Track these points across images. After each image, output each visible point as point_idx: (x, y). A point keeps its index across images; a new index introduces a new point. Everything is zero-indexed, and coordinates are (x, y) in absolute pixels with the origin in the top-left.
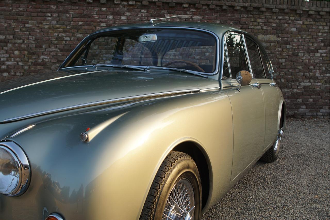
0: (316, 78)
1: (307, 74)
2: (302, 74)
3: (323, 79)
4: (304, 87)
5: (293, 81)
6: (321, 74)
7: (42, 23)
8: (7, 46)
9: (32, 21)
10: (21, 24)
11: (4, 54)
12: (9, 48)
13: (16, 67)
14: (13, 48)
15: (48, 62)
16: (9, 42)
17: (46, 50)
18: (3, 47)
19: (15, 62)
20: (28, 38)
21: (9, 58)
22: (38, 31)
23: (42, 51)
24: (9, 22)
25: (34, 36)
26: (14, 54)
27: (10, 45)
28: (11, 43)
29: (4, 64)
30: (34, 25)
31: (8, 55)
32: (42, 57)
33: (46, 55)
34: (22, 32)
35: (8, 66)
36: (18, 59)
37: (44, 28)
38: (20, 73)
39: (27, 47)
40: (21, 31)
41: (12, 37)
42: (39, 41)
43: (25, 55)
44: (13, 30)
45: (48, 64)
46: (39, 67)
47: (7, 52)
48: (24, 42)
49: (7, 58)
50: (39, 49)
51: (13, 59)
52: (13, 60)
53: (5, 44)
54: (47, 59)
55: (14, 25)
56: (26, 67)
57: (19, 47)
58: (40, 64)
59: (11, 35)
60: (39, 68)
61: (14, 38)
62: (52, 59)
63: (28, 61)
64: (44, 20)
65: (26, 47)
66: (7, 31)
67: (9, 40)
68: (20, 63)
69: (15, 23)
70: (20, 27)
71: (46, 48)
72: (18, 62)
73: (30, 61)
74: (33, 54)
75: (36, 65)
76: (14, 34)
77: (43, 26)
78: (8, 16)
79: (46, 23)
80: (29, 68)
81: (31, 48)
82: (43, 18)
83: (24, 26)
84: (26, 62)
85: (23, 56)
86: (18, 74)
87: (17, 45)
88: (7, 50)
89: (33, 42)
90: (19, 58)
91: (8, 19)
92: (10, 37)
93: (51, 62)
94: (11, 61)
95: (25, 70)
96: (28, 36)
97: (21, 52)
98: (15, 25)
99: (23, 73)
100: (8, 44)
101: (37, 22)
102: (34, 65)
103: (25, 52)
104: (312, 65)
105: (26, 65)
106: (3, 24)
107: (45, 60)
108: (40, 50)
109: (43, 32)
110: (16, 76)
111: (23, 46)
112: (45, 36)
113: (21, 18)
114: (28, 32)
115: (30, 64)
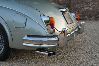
0: (90, 7)
1: (87, 5)
2: (86, 5)
3: (92, 7)
4: (86, 10)
5: (82, 8)
6: (92, 5)
104: (89, 3)
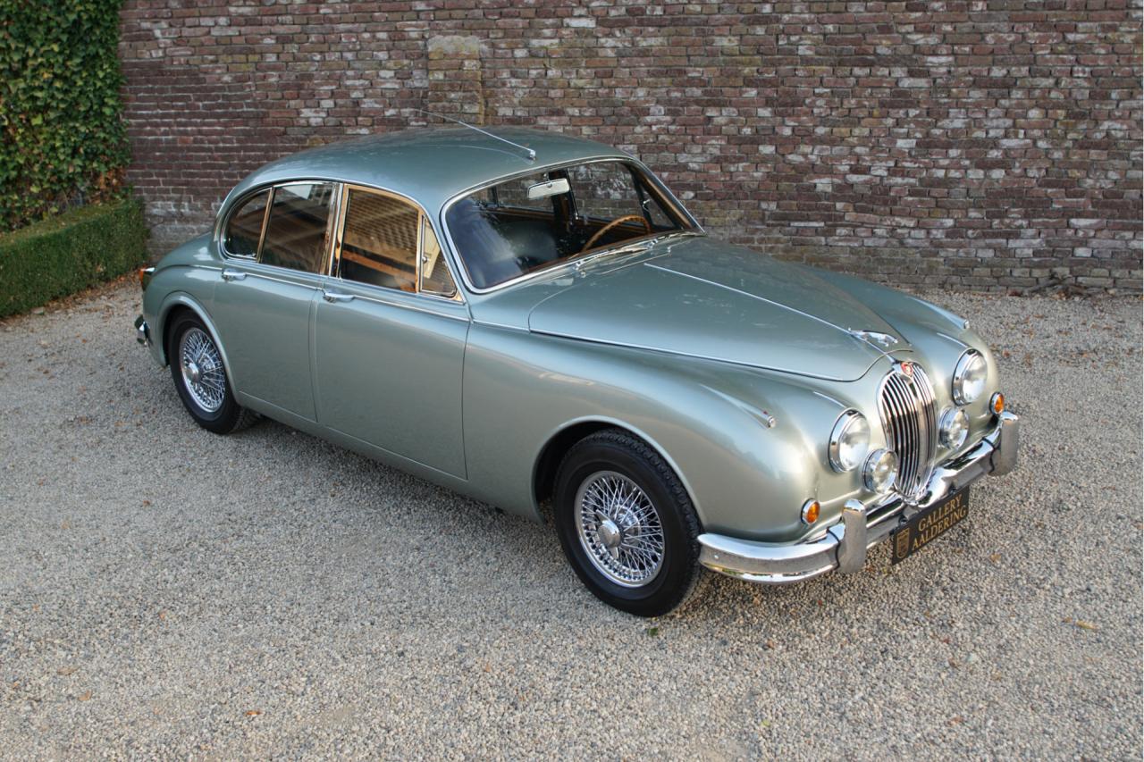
7: (1114, 28)
8: (1009, 96)
9: (1089, 24)
10: (1055, 34)
11: (998, 118)
12: (1014, 102)
13: (1030, 153)
14: (1026, 102)
15: (1123, 138)
16: (1015, 83)
17: (1121, 105)
18: (997, 100)
19: (1028, 141)
20: (1071, 72)
21: (1012, 130)
22: (1103, 51)
23: (1109, 107)
24: (1021, 31)
25: (1088, 66)
26: (1025, 117)
27: (1017, 94)
28: (1020, 88)
29: (996, 146)
30: (1093, 35)
31: (1009, 122)
32: (1106, 125)
33: (1116, 119)
34: (1054, 56)
35: (1007, 152)
36: (1037, 133)
37: (1123, 42)
38: (1039, 169)
39: (1065, 98)
40: (1053, 52)
41: (1025, 70)
42: (1101, 79)
43: (1056, 120)
44: (1031, 50)
45: (1121, 144)
46: (1094, 154)
47: (1007, 114)
48: (1057, 83)
49: (1006, 129)
50: (1101, 104)
51: (1022, 131)
52: (1021, 136)
53: (1005, 91)
54: (1121, 130)
55: (1033, 36)
56: (1057, 155)
57: (1044, 98)
58: (1097, 145)
59: (1024, 65)
60: (1095, 157)
61: (1032, 73)
62: (1134, 129)
63: (1064, 138)
64: (1122, 20)
65: (1062, 97)
66: (1014, 53)
67: (1016, 79)
68: (1042, 144)
69: (1038, 31)
70: (1050, 41)
71: (1119, 101)
72: (1035, 142)
73: (1071, 135)
74: (1081, 116)
75: (1087, 148)
76: (1032, 62)
77: (1119, 36)
78: (1021, 13)
79: (1128, 29)
80: (1067, 155)
81: (1076, 101)
82: (1120, 14)
83: (1064, 38)
84: (1057, 141)
85: (1052, 122)
86: (1032, 173)
87: (1037, 93)
88: (1007, 109)
89: (1086, 84)
90: (1041, 129)
91: (1020, 22)
92: (1020, 70)
93: (1130, 139)
94: (1017, 137)
95: (1053, 163)
96: (1073, 66)
97: (1047, 113)
98: (1039, 36)
99: (1047, 170)
100: (1014, 91)
101: (1103, 26)
102: (1081, 147)
103: (1059, 112)
105: (1057, 147)
106: (1005, 36)
107: (1113, 132)
108: (1104, 107)
109: (1117, 54)
110: (1027, 177)
111: (1054, 94)
112: (1121, 66)
113: (1056, 16)
114: (1072, 54)
115: (1069, 144)
